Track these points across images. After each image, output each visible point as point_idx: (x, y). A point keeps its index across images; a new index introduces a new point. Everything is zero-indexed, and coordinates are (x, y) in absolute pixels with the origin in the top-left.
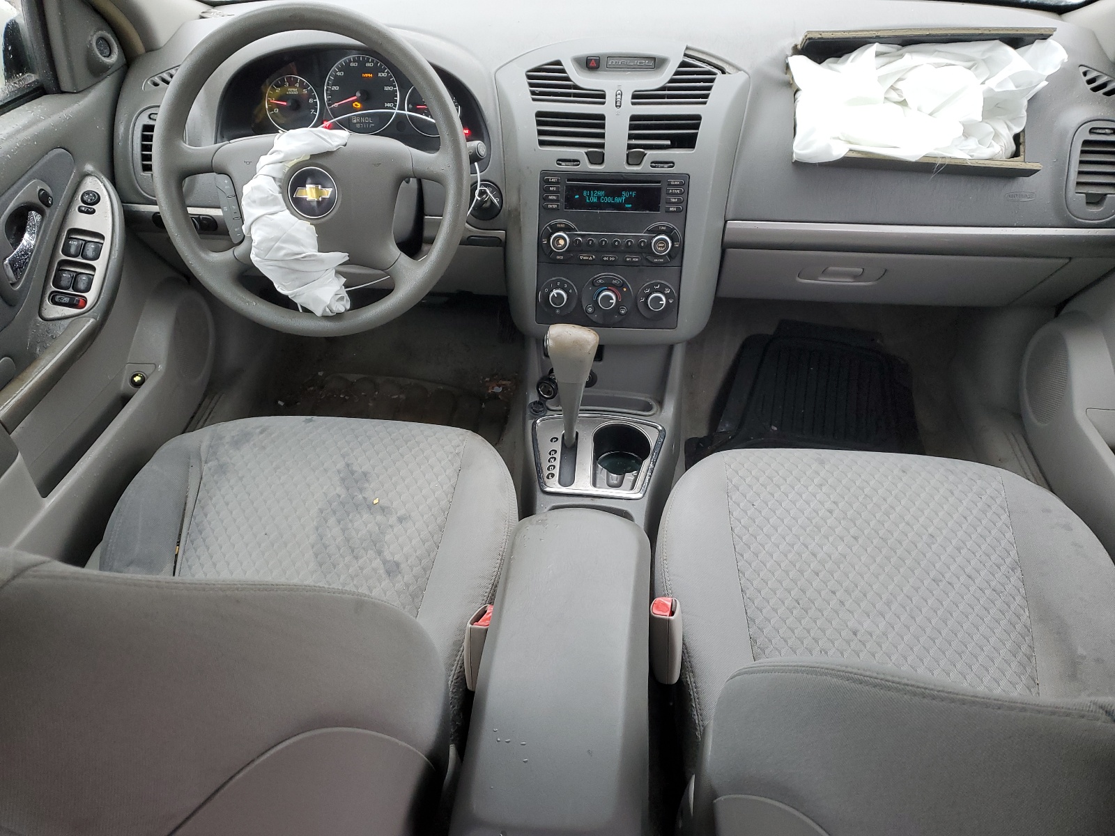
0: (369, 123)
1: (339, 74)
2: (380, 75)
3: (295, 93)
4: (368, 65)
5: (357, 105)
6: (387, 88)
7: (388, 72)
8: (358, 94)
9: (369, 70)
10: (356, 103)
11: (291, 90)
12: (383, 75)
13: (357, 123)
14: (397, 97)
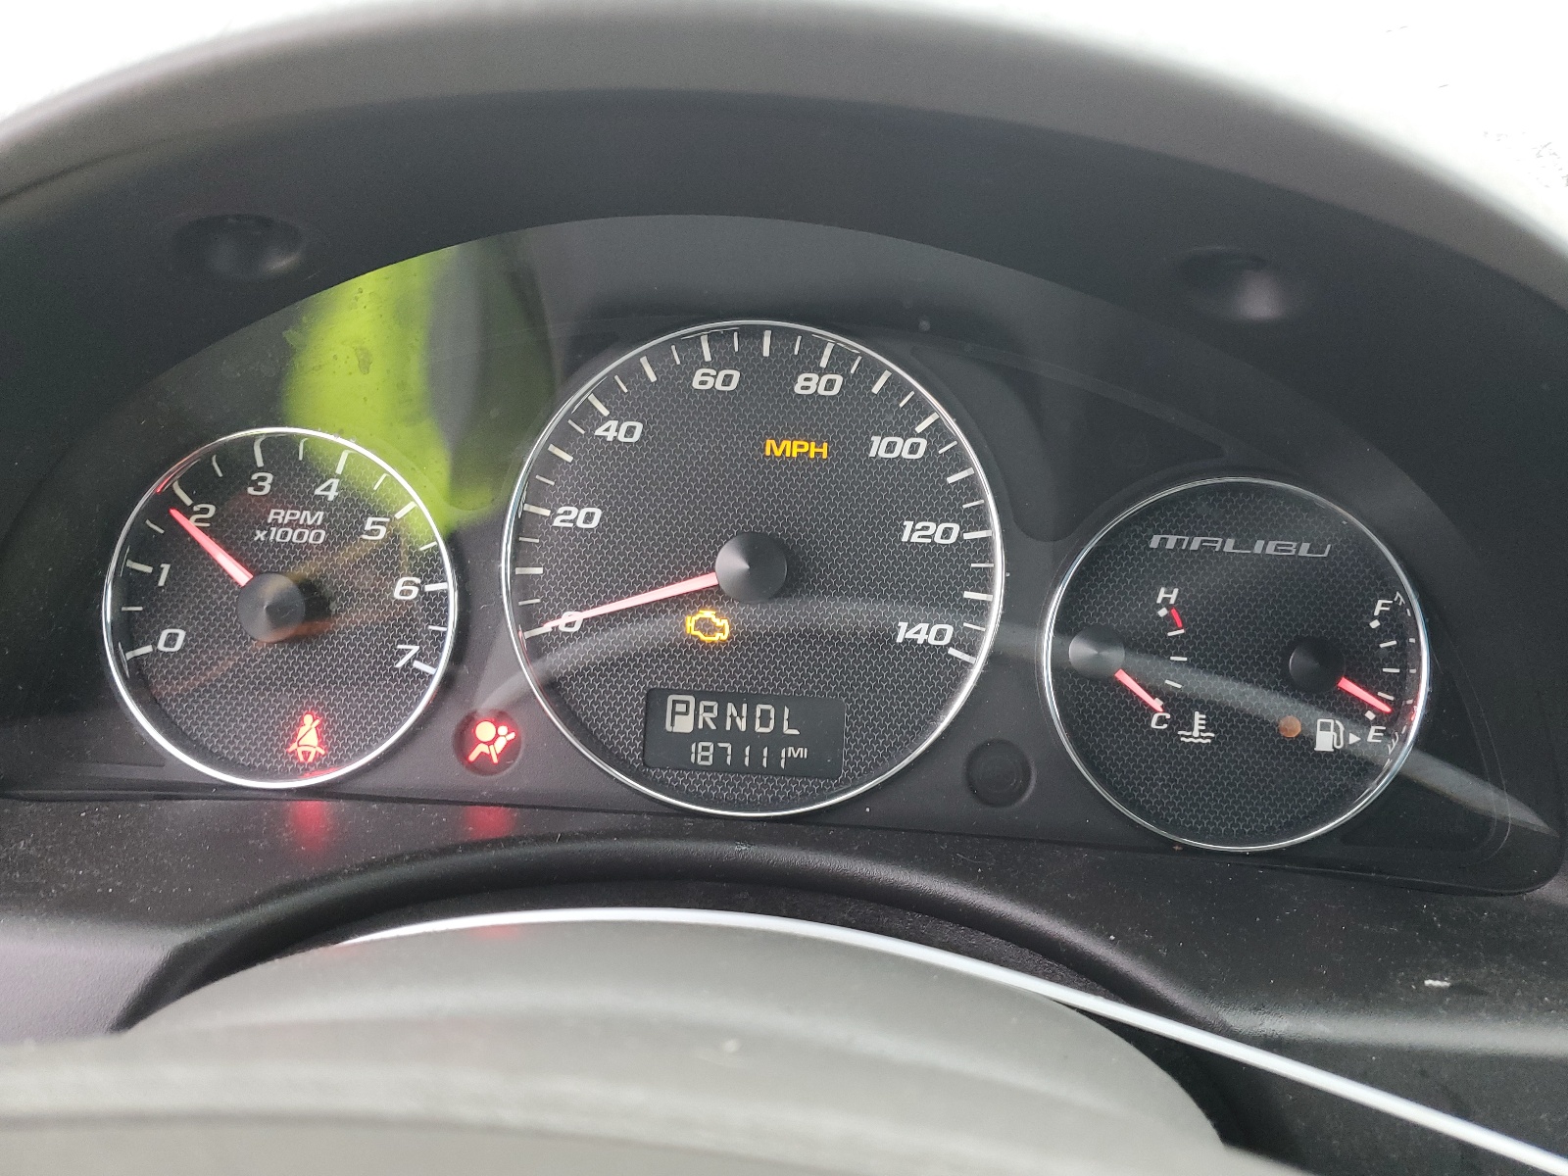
0: (777, 740)
1: (610, 431)
2: (878, 447)
3: (309, 536)
4: (808, 384)
5: (706, 626)
6: (913, 532)
7: (938, 433)
8: (731, 562)
9: (807, 417)
10: (708, 614)
11: (284, 516)
12: (902, 448)
13: (697, 735)
14: (985, 585)
